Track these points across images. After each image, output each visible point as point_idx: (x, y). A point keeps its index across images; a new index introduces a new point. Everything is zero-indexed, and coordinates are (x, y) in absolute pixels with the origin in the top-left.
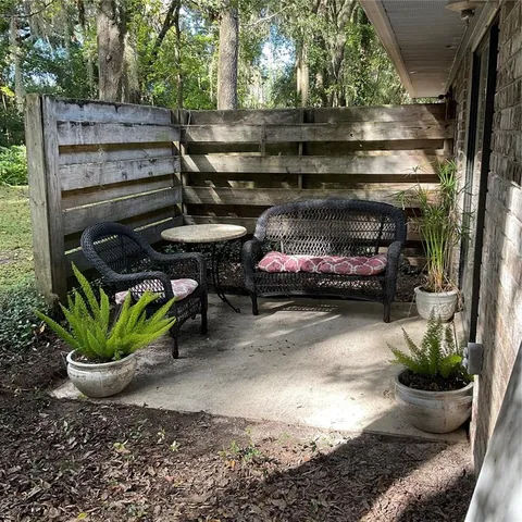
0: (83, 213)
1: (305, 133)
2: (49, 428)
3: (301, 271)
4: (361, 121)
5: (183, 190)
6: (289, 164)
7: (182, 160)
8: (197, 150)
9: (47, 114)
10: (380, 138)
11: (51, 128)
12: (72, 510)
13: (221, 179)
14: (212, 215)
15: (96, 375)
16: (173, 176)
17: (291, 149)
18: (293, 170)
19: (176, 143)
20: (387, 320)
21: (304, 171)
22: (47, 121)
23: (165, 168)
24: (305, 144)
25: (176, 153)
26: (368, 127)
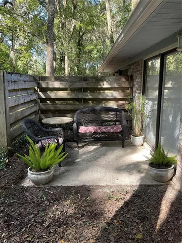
0: (14, 115)
1: (84, 85)
2: (33, 199)
3: (94, 132)
4: (103, 81)
5: (39, 104)
6: (79, 95)
7: (38, 94)
8: (44, 90)
9: (5, 78)
10: (109, 86)
11: (6, 83)
12: (66, 227)
13: (53, 101)
14: (50, 114)
15: (42, 176)
16: (35, 100)
17: (79, 90)
18: (80, 97)
19: (36, 88)
20: (123, 147)
21: (84, 97)
22: (5, 81)
23: (34, 97)
24: (84, 88)
25: (36, 91)
26: (105, 83)
